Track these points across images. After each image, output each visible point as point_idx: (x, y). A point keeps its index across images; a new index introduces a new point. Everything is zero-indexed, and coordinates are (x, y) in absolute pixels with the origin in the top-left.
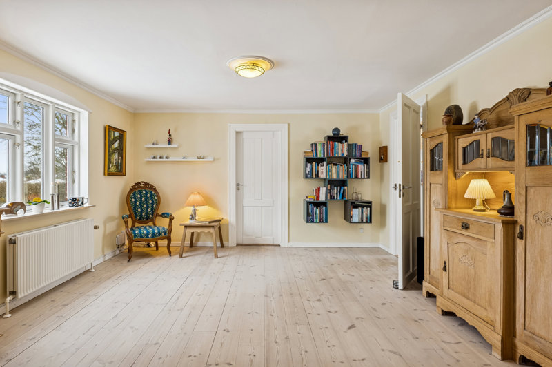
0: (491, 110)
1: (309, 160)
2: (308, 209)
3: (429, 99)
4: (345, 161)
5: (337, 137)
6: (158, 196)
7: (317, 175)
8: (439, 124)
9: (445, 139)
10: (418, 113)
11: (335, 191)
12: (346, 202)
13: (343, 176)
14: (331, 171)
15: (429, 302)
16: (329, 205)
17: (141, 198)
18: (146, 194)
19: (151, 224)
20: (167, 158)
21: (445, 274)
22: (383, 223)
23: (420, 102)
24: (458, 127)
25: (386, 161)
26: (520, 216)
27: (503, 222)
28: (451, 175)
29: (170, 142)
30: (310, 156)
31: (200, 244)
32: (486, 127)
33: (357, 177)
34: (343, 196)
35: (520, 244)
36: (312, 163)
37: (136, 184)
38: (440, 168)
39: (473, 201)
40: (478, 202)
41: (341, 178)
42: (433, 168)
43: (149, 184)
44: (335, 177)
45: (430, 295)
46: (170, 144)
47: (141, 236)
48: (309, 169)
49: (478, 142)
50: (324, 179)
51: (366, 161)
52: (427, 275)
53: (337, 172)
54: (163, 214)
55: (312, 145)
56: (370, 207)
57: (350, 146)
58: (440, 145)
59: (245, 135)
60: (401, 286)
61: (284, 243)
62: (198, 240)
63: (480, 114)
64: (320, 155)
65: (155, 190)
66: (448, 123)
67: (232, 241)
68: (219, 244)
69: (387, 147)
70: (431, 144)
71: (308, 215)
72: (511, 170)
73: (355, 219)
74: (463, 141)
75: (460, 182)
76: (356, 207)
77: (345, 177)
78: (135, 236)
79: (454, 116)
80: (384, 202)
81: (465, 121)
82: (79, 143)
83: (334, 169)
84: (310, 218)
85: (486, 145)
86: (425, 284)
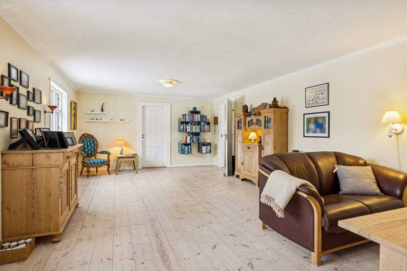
0: (256, 108)
1: (182, 123)
2: (182, 147)
3: (236, 99)
4: (199, 123)
5: (195, 112)
6: (97, 141)
7: (186, 130)
8: (240, 111)
9: (243, 118)
10: (232, 105)
11: (195, 138)
12: (199, 144)
13: (198, 131)
14: (192, 128)
15: (237, 179)
16: (192, 145)
17: (87, 143)
18: (90, 140)
19: (94, 158)
20: (101, 120)
21: (243, 166)
22: (215, 154)
23: (233, 100)
24: (247, 113)
25: (217, 124)
26: (263, 144)
27: (259, 145)
28: (245, 131)
29: (102, 110)
30: (183, 120)
31: (121, 168)
32: (255, 115)
33: (204, 131)
34: (198, 140)
35: (263, 151)
36: (183, 124)
37: (83, 135)
38: (241, 128)
39: (251, 140)
40: (253, 140)
41: (197, 132)
42: (238, 128)
43: (90, 135)
44: (194, 131)
45: (238, 176)
46: (102, 112)
47: (94, 164)
48: (182, 127)
49: (252, 119)
50: (189, 133)
51: (208, 124)
52: (236, 169)
53: (196, 129)
54: (102, 152)
55: (183, 115)
56: (210, 145)
57: (201, 116)
58: (241, 120)
59: (146, 108)
60: (227, 175)
61: (168, 165)
62: (120, 166)
63: (253, 109)
64: (187, 120)
65: (94, 138)
66: (243, 112)
67: (140, 166)
68: (133, 168)
69: (217, 117)
70: (238, 119)
71: (182, 150)
72: (261, 129)
73: (204, 151)
74: (248, 119)
75: (247, 133)
76: (204, 145)
77: (199, 131)
78: (91, 164)
79: (246, 109)
80: (216, 143)
81: (249, 111)
82: (61, 111)
83: (194, 127)
84: (182, 152)
85: (255, 121)
86: (235, 172)
